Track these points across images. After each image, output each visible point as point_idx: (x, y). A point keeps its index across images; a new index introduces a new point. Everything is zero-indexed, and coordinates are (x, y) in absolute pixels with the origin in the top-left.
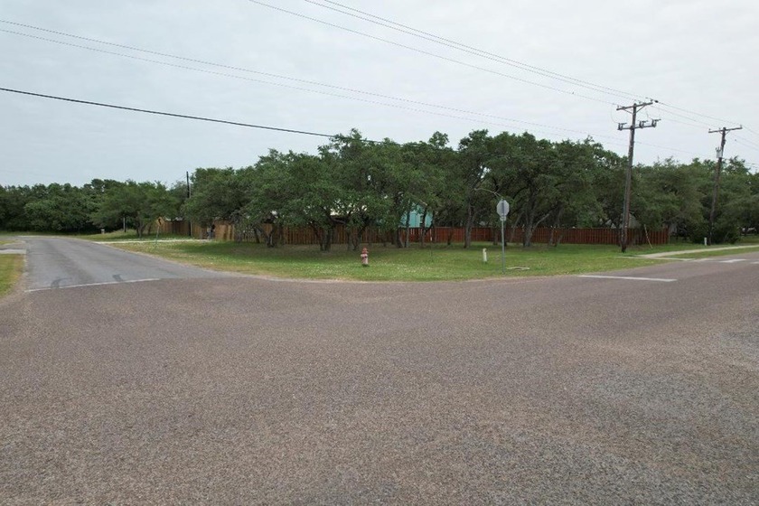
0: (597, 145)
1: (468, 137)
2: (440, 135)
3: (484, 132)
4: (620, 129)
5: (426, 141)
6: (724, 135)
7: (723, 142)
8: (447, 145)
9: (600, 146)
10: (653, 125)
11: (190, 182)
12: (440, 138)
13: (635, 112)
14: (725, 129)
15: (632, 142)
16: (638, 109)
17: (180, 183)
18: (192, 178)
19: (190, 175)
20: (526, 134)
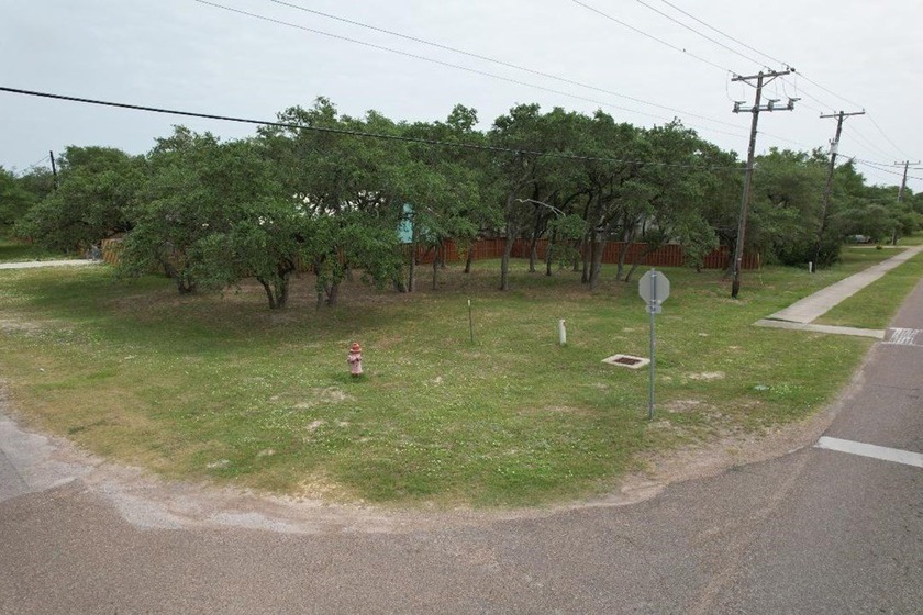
0: (689, 132)
1: (508, 114)
2: (464, 110)
3: (534, 108)
4: (736, 110)
5: (444, 120)
6: (840, 122)
7: (839, 130)
8: (475, 128)
9: (694, 134)
10: (790, 107)
11: (58, 168)
12: (463, 116)
13: (760, 85)
14: (842, 114)
15: (754, 133)
16: (765, 80)
17: (39, 170)
18: (60, 162)
19: (56, 157)
20: (600, 114)
